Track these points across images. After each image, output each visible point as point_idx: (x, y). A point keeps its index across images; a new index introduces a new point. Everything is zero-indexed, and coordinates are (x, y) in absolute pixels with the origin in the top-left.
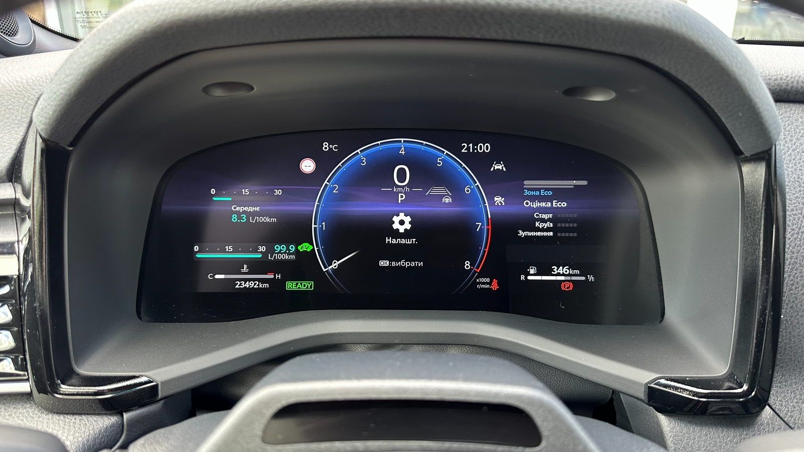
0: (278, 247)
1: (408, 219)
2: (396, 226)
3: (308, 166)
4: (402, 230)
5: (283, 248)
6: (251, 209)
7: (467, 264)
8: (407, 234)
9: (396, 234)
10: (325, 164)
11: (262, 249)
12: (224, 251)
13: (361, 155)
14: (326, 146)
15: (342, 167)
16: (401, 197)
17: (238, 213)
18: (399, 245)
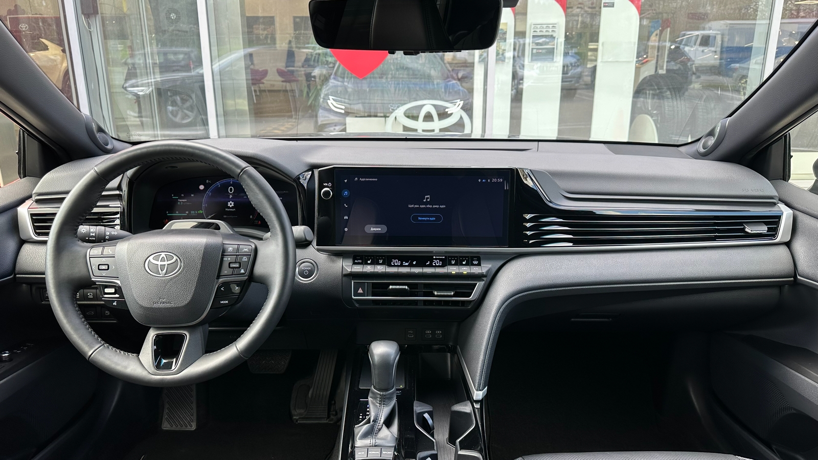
0: (192, 212)
1: (233, 203)
2: (229, 205)
3: (202, 187)
4: (231, 207)
5: (194, 212)
6: (184, 200)
7: (251, 217)
8: (232, 208)
9: (229, 207)
10: (207, 187)
11: (187, 212)
12: (176, 213)
13: (218, 184)
14: (207, 181)
15: (212, 187)
16: (231, 196)
17: (180, 202)
18: (230, 211)
